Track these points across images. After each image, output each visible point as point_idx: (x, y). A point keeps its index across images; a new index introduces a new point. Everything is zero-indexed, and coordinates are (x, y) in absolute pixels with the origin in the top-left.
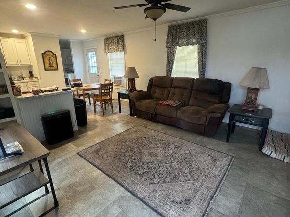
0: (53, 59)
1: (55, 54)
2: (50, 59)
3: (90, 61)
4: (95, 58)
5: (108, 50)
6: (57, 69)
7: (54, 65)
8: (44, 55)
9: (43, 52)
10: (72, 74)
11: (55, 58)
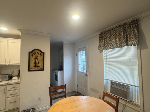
0: (40, 58)
1: (44, 53)
2: (36, 58)
3: (79, 59)
4: (85, 56)
5: (104, 46)
6: (43, 70)
7: (40, 65)
8: (31, 54)
9: (31, 51)
10: (62, 71)
11: (42, 57)
